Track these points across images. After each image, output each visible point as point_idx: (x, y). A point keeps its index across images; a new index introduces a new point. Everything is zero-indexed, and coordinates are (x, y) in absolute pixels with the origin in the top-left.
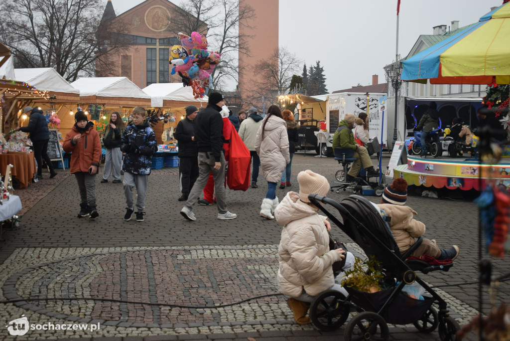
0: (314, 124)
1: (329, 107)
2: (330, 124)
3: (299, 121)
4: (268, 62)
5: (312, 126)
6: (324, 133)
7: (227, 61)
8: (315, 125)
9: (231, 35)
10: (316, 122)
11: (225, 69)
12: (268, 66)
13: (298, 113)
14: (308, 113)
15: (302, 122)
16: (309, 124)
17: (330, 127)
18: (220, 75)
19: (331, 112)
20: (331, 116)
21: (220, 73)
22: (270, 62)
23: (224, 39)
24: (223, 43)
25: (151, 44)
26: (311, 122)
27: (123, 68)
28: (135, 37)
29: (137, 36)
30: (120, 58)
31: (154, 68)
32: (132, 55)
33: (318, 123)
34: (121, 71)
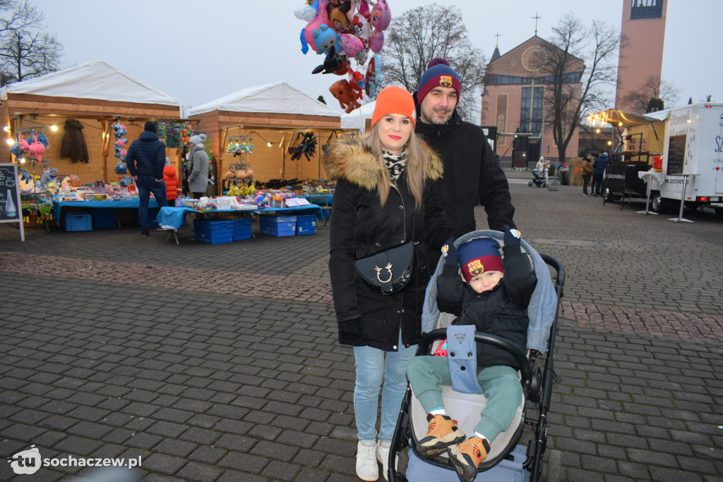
0: (643, 158)
1: (671, 130)
2: (669, 160)
3: (624, 153)
4: (638, 93)
5: (638, 162)
6: (657, 175)
7: (596, 95)
8: (646, 160)
9: (601, 67)
10: (646, 157)
11: (593, 102)
12: (639, 96)
16: (636, 159)
17: (669, 164)
18: (586, 109)
19: (672, 139)
20: (671, 146)
21: (586, 107)
22: (641, 92)
23: (593, 71)
24: (592, 75)
25: (528, 83)
26: (638, 157)
27: (499, 107)
28: (511, 79)
29: (513, 77)
30: (497, 98)
31: (528, 106)
32: (508, 94)
33: (651, 158)
34: (496, 110)
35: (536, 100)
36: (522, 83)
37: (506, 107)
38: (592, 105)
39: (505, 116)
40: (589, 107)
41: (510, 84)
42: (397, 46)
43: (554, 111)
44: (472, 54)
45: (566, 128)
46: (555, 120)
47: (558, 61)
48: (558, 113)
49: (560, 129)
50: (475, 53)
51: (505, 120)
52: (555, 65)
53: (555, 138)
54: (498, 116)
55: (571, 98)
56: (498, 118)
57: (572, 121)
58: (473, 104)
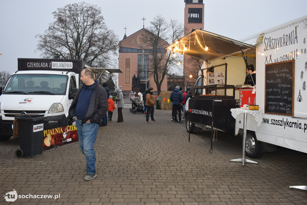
0: (230, 92)
2: (267, 94)
3: (205, 87)
5: (225, 97)
7: (174, 58)
8: (231, 95)
10: (232, 90)
13: (203, 76)
14: (219, 76)
15: (209, 89)
16: (220, 92)
19: (268, 68)
20: (268, 77)
25: (140, 52)
26: (224, 90)
27: (126, 64)
28: (132, 49)
29: (133, 49)
30: (125, 59)
31: (141, 64)
32: (131, 57)
33: (237, 92)
34: (125, 66)
35: (145, 61)
36: (138, 52)
37: (130, 64)
38: (172, 63)
39: (130, 69)
40: (172, 64)
41: (131, 52)
42: (63, 25)
43: (154, 66)
44: (108, 33)
45: (160, 75)
46: (155, 71)
47: (154, 40)
48: (156, 67)
49: (157, 75)
50: (109, 32)
51: (130, 71)
52: (153, 42)
53: (155, 80)
54: (126, 69)
55: (162, 59)
56: (126, 70)
57: (163, 71)
58: (108, 60)
